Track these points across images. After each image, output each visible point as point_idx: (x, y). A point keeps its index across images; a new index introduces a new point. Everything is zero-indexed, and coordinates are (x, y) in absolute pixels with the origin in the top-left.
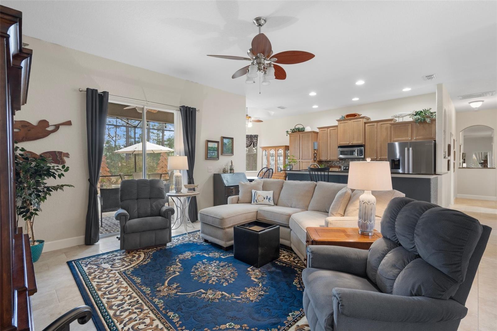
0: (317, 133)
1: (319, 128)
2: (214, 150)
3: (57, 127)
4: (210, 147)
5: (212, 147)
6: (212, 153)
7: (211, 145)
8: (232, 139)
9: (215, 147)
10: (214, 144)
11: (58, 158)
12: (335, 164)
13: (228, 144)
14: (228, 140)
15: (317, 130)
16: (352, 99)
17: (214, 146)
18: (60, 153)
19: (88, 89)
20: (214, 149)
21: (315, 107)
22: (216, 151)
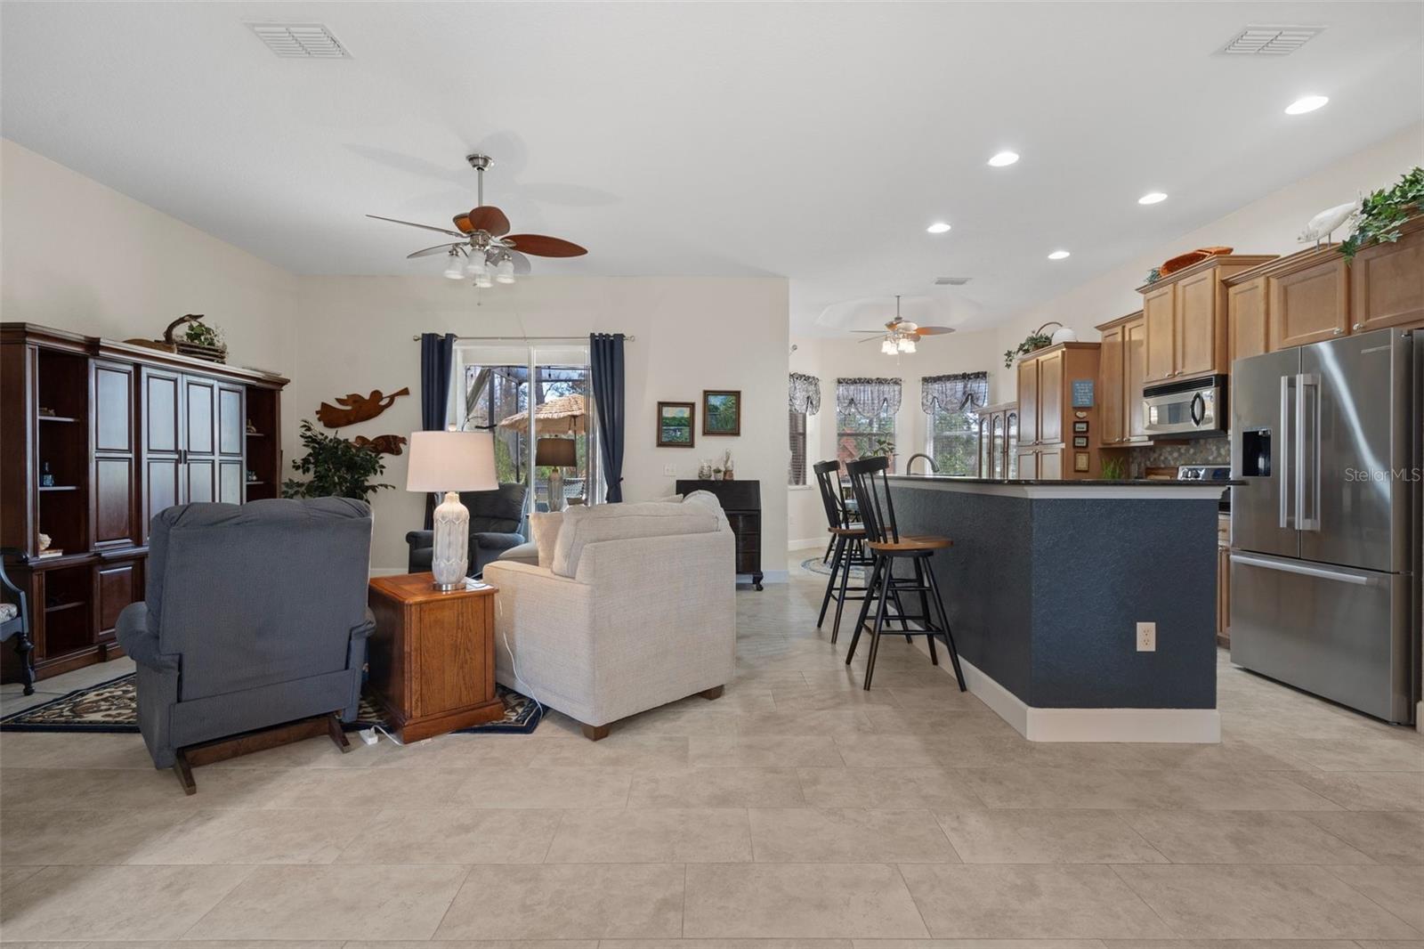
0: (1097, 346)
1: (1101, 328)
2: (678, 425)
3: (392, 398)
4: (667, 418)
5: (674, 418)
6: (675, 431)
7: (669, 413)
8: (737, 394)
9: (682, 418)
10: (681, 411)
11: (393, 446)
12: (1166, 458)
13: (721, 409)
14: (723, 397)
15: (1097, 337)
16: (1137, 200)
17: (680, 415)
18: (395, 438)
19: (423, 335)
20: (680, 423)
21: (1059, 255)
22: (685, 426)
